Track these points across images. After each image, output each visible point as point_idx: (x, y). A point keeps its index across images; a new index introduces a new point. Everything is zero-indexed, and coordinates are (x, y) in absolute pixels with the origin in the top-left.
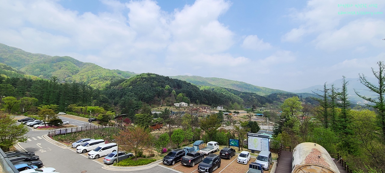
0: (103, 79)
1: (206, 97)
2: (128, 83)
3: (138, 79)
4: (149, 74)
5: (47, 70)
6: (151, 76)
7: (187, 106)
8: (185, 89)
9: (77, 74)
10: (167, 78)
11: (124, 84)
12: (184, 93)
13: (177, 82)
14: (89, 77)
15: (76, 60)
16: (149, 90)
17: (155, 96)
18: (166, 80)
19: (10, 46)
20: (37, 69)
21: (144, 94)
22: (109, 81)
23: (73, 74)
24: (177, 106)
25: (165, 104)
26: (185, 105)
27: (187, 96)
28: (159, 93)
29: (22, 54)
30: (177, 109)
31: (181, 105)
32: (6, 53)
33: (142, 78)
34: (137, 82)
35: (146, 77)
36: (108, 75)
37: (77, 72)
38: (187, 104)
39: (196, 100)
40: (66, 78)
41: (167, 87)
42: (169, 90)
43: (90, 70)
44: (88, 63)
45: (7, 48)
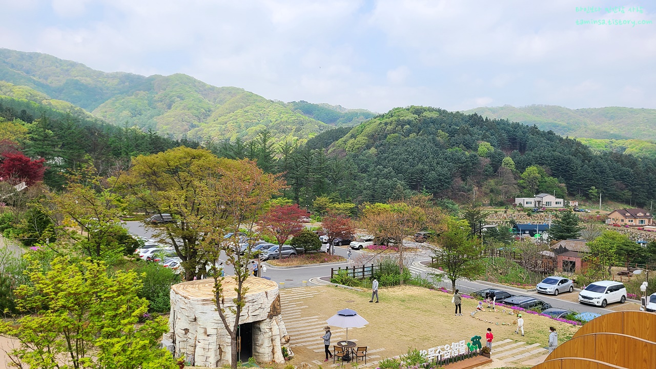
0: (277, 129)
1: (622, 177)
2: (362, 139)
3: (389, 127)
4: (418, 111)
5: (143, 112)
6: (425, 114)
7: (562, 205)
8: (546, 153)
9: (209, 118)
10: (475, 120)
11: (349, 143)
12: (542, 164)
13: (508, 132)
14: (240, 127)
15: (200, 82)
16: (433, 158)
17: (453, 176)
18: (473, 125)
19: (62, 59)
20: (124, 112)
21: (422, 171)
22: (294, 136)
23: (199, 119)
24: (526, 206)
25: (487, 202)
26: (554, 205)
27: (553, 175)
28: (467, 166)
29: (87, 76)
30: (529, 215)
31: (539, 202)
32: (59, 77)
33: (401, 123)
34: (386, 137)
35: (411, 119)
36: (285, 118)
37: (207, 114)
38: (561, 200)
39: (589, 187)
40: (186, 130)
41: (484, 147)
42: (489, 155)
43: (237, 107)
44: (228, 88)
45: (58, 64)
